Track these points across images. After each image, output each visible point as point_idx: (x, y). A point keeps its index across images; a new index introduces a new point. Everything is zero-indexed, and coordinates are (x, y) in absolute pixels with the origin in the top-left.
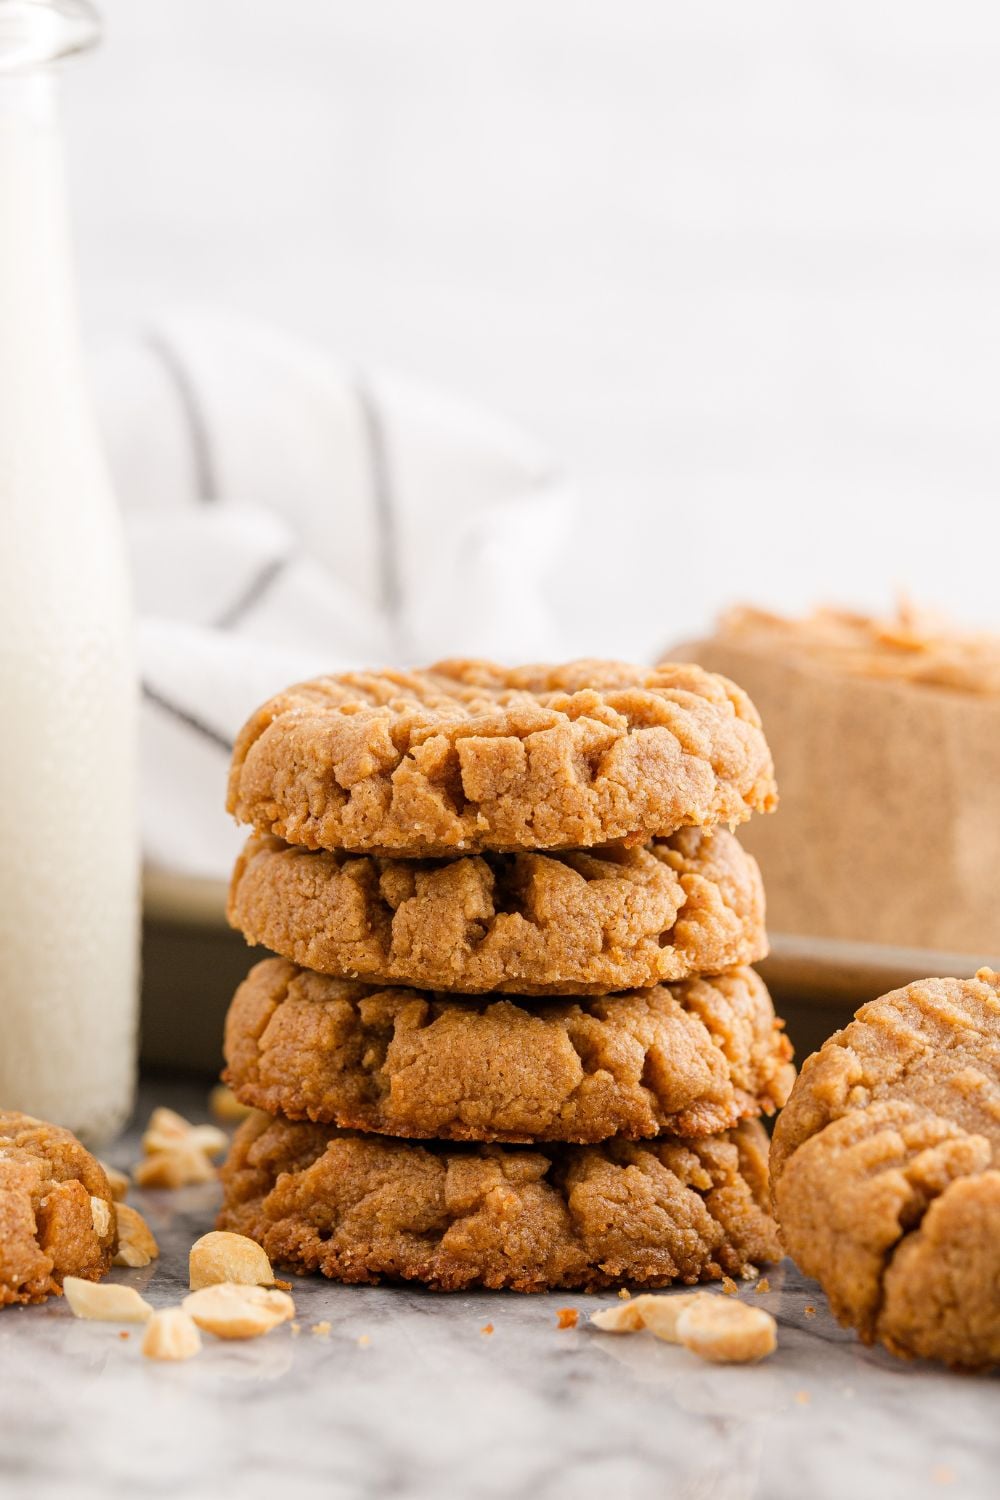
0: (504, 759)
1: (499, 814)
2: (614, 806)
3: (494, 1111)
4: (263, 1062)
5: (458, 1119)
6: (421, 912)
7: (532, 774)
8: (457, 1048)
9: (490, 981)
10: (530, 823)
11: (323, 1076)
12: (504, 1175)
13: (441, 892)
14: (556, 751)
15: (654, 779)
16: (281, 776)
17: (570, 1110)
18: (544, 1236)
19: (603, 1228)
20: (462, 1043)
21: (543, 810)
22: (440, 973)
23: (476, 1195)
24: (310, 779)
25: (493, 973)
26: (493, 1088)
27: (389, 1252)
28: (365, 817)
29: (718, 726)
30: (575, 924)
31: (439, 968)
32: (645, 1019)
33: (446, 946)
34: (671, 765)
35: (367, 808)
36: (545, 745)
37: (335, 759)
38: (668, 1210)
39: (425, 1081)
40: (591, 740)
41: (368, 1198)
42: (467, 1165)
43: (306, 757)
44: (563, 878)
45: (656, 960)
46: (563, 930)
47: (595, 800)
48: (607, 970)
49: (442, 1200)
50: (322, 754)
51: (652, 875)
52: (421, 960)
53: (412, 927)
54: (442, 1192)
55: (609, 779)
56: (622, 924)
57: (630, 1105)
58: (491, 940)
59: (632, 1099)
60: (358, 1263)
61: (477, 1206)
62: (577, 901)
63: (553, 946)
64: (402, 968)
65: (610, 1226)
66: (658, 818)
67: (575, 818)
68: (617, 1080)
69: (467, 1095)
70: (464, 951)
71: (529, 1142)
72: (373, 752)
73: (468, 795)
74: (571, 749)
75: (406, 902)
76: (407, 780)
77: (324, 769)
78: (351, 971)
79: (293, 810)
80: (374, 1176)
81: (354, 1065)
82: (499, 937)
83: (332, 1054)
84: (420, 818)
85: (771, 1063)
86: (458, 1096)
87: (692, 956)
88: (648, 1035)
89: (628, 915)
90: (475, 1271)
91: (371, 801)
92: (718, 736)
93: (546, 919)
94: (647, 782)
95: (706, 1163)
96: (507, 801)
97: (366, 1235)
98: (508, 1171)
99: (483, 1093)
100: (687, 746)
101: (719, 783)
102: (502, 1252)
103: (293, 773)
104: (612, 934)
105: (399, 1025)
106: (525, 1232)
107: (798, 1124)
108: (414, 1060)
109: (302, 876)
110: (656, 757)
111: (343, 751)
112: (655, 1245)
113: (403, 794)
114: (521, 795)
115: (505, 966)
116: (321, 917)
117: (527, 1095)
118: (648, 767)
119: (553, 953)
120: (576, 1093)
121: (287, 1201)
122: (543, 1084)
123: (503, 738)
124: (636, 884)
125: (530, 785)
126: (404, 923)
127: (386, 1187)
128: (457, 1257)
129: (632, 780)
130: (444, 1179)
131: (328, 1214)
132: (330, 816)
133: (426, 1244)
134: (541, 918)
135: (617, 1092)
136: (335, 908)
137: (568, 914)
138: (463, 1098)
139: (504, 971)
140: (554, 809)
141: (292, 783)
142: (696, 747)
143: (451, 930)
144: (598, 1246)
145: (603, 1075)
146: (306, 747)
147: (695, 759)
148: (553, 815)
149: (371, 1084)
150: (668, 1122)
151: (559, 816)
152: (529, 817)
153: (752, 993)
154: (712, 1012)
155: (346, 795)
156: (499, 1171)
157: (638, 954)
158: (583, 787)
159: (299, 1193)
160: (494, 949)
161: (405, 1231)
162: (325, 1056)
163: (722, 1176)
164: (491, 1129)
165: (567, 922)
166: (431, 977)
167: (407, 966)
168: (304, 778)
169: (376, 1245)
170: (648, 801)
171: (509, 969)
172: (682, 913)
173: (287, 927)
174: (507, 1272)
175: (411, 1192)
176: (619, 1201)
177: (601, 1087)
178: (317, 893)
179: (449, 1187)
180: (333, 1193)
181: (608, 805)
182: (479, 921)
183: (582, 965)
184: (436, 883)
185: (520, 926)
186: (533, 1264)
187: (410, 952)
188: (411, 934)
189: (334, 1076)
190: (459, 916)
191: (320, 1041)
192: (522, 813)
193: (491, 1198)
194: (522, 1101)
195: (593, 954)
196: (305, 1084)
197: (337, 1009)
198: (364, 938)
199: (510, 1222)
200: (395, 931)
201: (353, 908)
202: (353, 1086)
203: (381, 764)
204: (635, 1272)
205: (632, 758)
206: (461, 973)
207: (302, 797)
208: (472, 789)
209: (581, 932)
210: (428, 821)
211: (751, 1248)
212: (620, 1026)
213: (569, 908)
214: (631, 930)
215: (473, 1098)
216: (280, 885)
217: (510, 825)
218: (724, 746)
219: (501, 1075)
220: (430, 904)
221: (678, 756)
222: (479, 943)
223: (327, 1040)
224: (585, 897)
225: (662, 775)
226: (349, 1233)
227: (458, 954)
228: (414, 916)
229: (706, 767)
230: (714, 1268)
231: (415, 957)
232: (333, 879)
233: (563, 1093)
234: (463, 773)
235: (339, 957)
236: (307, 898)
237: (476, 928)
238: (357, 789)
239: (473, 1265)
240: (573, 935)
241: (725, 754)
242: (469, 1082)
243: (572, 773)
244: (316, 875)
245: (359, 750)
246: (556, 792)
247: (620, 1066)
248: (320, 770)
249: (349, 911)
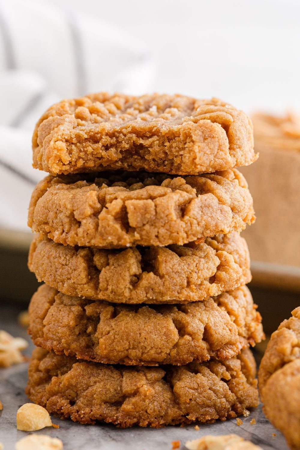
0: (146, 209)
1: (144, 233)
2: (192, 228)
3: (142, 353)
4: (45, 330)
5: (127, 357)
6: (111, 272)
7: (158, 215)
8: (127, 328)
9: (141, 300)
10: (157, 236)
11: (70, 338)
12: (147, 379)
13: (120, 264)
14: (168, 206)
15: (208, 216)
16: (51, 214)
17: (174, 352)
18: (164, 405)
19: (188, 401)
20: (129, 325)
21: (162, 231)
22: (120, 298)
23: (135, 388)
24: (64, 217)
25: (142, 297)
26: (142, 344)
27: (99, 412)
28: (87, 234)
29: (233, 191)
30: (176, 276)
31: (119, 296)
32: (204, 312)
33: (122, 287)
34: (215, 210)
35: (88, 230)
36: (163, 203)
37: (75, 209)
38: (215, 391)
39: (113, 341)
40: (182, 200)
41: (90, 389)
42: (131, 375)
43: (62, 207)
44: (170, 257)
45: (209, 289)
46: (171, 279)
47: (184, 226)
48: (189, 295)
49: (121, 390)
50: (69, 206)
51: (206, 253)
52: (112, 292)
53: (108, 279)
54: (121, 386)
55: (190, 217)
56: (195, 275)
57: (198, 349)
58: (141, 284)
59: (199, 346)
60: (86, 416)
61: (136, 393)
62: (176, 266)
63: (167, 285)
64: (104, 296)
65: (191, 400)
66: (210, 232)
67: (175, 234)
68: (193, 339)
69: (131, 347)
70: (129, 288)
71: (157, 365)
72: (90, 206)
73: (131, 224)
74: (173, 205)
75: (105, 268)
76: (105, 219)
77: (70, 212)
78: (82, 296)
79: (57, 229)
80: (93, 379)
81: (83, 332)
82: (144, 283)
83: (74, 328)
84: (110, 234)
85: (253, 324)
86: (127, 348)
87: (223, 286)
88: (205, 319)
89: (197, 271)
90: (135, 420)
91: (89, 227)
92: (233, 195)
93: (163, 274)
94: (205, 217)
95: (228, 369)
96: (147, 227)
97: (90, 404)
98: (149, 378)
99: (138, 346)
100: (221, 201)
101: (234, 215)
102: (146, 412)
103: (56, 213)
104: (191, 280)
105: (102, 317)
106: (156, 403)
107: (271, 363)
108: (109, 333)
109: (61, 255)
110: (209, 206)
111: (78, 205)
112: (209, 406)
113: (104, 224)
114: (153, 224)
115: (147, 294)
116: (69, 274)
117: (156, 347)
118: (205, 211)
119: (166, 289)
120: (176, 345)
121: (56, 388)
122: (163, 342)
123: (145, 201)
124: (200, 257)
125: (157, 220)
126: (104, 277)
127: (98, 384)
128: (128, 414)
129: (199, 217)
130: (122, 381)
131: (73, 394)
132: (72, 233)
133: (114, 408)
134: (161, 274)
135: (193, 344)
136: (75, 270)
137: (173, 272)
138: (129, 348)
139: (146, 296)
140: (167, 230)
141: (56, 218)
142: (225, 201)
143: (124, 280)
144: (186, 408)
145: (187, 337)
146: (62, 203)
147: (224, 206)
148: (166, 233)
149: (90, 340)
150: (213, 354)
151: (169, 233)
152: (157, 234)
153: (245, 296)
154: (230, 306)
155: (79, 223)
156: (144, 378)
157: (201, 287)
158: (179, 221)
159: (61, 385)
160: (142, 288)
161: (106, 402)
162: (71, 329)
163: (235, 373)
164: (141, 360)
165: (172, 276)
166: (116, 299)
167: (106, 295)
168: (61, 216)
169: (94, 409)
170: (206, 225)
171: (148, 295)
172: (219, 268)
173: (55, 276)
174: (149, 420)
175: (108, 387)
176: (194, 389)
177: (187, 342)
178: (67, 263)
179: (124, 384)
180: (76, 386)
181: (189, 228)
182: (135, 275)
183: (178, 293)
184: (118, 260)
185: (153, 278)
186: (159, 417)
187: (107, 289)
188: (107, 281)
189: (75, 337)
190: (127, 274)
191: (69, 323)
192: (154, 233)
193: (141, 390)
194: (154, 350)
195: (183, 288)
196: (63, 341)
197: (76, 309)
198: (87, 283)
199: (149, 400)
200: (101, 280)
201: (83, 271)
202: (83, 342)
203: (94, 211)
204: (201, 419)
205: (199, 207)
206: (128, 298)
207: (60, 224)
208: (132, 222)
209: (178, 279)
210: (115, 236)
211: (247, 403)
212: (194, 316)
213: (173, 270)
214: (199, 277)
215: (133, 348)
216: (52, 259)
217: (148, 237)
218: (236, 200)
219: (145, 339)
220: (115, 269)
221: (217, 205)
222: (136, 284)
223: (72, 323)
224: (179, 264)
225: (211, 214)
226: (82, 403)
227: (127, 290)
228: (109, 274)
229: (228, 209)
230: (232, 413)
231: (109, 292)
232: (74, 257)
233: (171, 345)
234: (129, 216)
235: (77, 291)
236: (63, 265)
237: (134, 279)
238: (84, 222)
239: (134, 417)
240: (175, 281)
241: (236, 203)
242: (132, 342)
243: (174, 215)
244: (66, 255)
245: (84, 205)
246: (168, 224)
247: (194, 334)
248: (68, 213)
249: (81, 271)
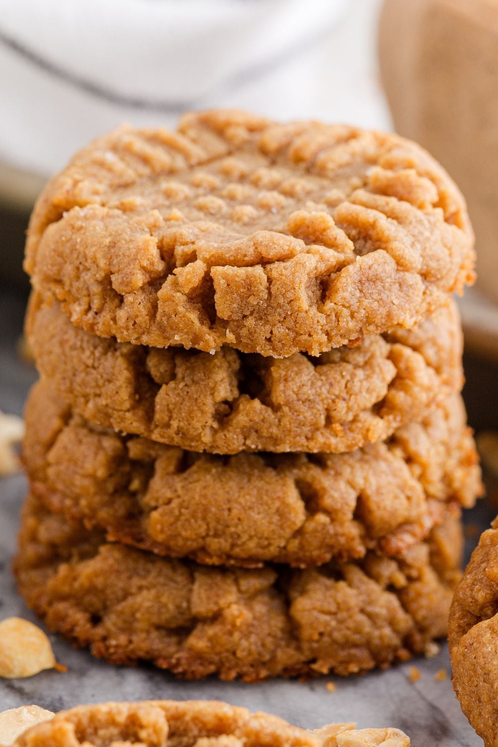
0: (249, 285)
1: (244, 332)
2: (338, 324)
3: (233, 546)
5: (203, 549)
6: (178, 395)
7: (272, 300)
8: (205, 496)
9: (233, 451)
10: (269, 340)
11: (97, 499)
12: (240, 591)
13: (196, 378)
14: (293, 282)
15: (372, 298)
16: (69, 269)
17: (294, 545)
18: (269, 641)
19: (316, 637)
20: (209, 492)
21: (280, 331)
22: (193, 444)
23: (215, 608)
24: (92, 281)
25: (235, 446)
26: (233, 529)
27: (145, 646)
28: (135, 323)
29: (428, 239)
30: (303, 408)
31: (192, 440)
32: (357, 466)
33: (198, 425)
34: (387, 285)
35: (137, 316)
36: (283, 278)
37: (114, 269)
38: (371, 616)
39: (177, 519)
40: (322, 267)
41: (130, 600)
42: (209, 581)
43: (89, 261)
44: (295, 369)
45: (368, 430)
46: (293, 414)
47: (323, 321)
48: (328, 442)
49: (189, 608)
50: (102, 263)
51: (368, 355)
52: (177, 433)
53: (171, 407)
54: (189, 601)
55: (335, 304)
56: (341, 406)
57: (342, 540)
58: (235, 421)
59: (343, 535)
60: (120, 651)
61: (216, 617)
62: (305, 389)
63: (285, 426)
64: (162, 437)
65: (321, 634)
66: (375, 328)
67: (306, 337)
68: (333, 520)
69: (211, 533)
70: (212, 427)
71: (260, 565)
72: (143, 268)
73: (219, 314)
74: (305, 279)
75: (167, 384)
76: (170, 299)
77: (103, 274)
78: (121, 432)
79: (76, 300)
80: (136, 582)
81: (122, 489)
82: (241, 419)
83: (104, 481)
84: (177, 329)
85: (459, 474)
86: (204, 534)
87: (398, 418)
88: (360, 482)
89: (347, 397)
90: (212, 668)
91: (140, 312)
92: (427, 250)
93: (279, 404)
94: (366, 302)
95: (402, 565)
96: (250, 322)
97: (128, 628)
98: (243, 588)
99: (224, 532)
100: (401, 265)
101: (427, 288)
102: (234, 653)
103: (78, 268)
104: (334, 414)
105: (159, 466)
106: (253, 638)
108: (169, 501)
109: (85, 345)
110: (374, 280)
111: (119, 262)
112: (355, 645)
113: (166, 310)
114: (262, 316)
115: (245, 439)
116: (98, 386)
117: (259, 536)
118: (368, 289)
119: (284, 431)
120: (299, 532)
121: (66, 589)
122: (273, 527)
123: (249, 269)
124: (356, 366)
125: (270, 311)
126: (165, 403)
127: (145, 593)
128: (199, 657)
129: (354, 302)
130: (191, 591)
131: (98, 604)
132: (106, 316)
133: (174, 640)
134: (276, 404)
135: (332, 531)
136: (109, 381)
137: (298, 400)
138: (207, 535)
139: (244, 444)
140: (289, 329)
141: (78, 278)
142: (409, 265)
143: (203, 412)
144: (312, 650)
145: (322, 518)
146: (90, 252)
147: (408, 275)
148: (288, 334)
149: (136, 504)
150: (372, 545)
151: (292, 335)
152: (268, 336)
154: (413, 447)
155: (120, 300)
156: (234, 589)
157: (354, 427)
158: (314, 310)
159: (77, 585)
160: (237, 428)
161: (158, 627)
162: (100, 484)
163: (414, 573)
164: (229, 557)
165: (297, 408)
166: (184, 446)
167: (166, 436)
168: (86, 277)
169: (135, 638)
170: (367, 317)
171: (248, 442)
172: (392, 385)
173: (71, 384)
174: (237, 670)
175: (164, 599)
176: (329, 613)
177: (320, 528)
178: (96, 364)
179: (195, 598)
180: (103, 591)
181: (334, 324)
182: (225, 402)
183: (307, 439)
184: (192, 369)
185: (258, 411)
186: (259, 663)
187: (168, 426)
188: (170, 411)
189: (106, 498)
190: (209, 401)
191: (95, 471)
192: (263, 332)
193: (227, 613)
194: (255, 540)
195: (317, 429)
196: (83, 502)
198: (132, 408)
199: (242, 632)
200: (158, 407)
201: (124, 385)
202: (121, 507)
203: (150, 277)
204: (340, 670)
205: (355, 283)
206: (210, 445)
207: (85, 292)
208: (223, 307)
209: (308, 414)
210: (187, 333)
211: (434, 631)
212: (338, 474)
213: (300, 396)
214: (349, 409)
215: (216, 535)
216: (67, 348)
217: (252, 341)
218: (432, 257)
219: (239, 519)
220: (186, 389)
221: (393, 276)
222: (226, 419)
223: (101, 473)
224: (313, 384)
225: (380, 294)
226: (114, 624)
227: (208, 431)
228: (173, 399)
229: (414, 279)
230: (403, 653)
231: (171, 432)
232: (110, 354)
233: (288, 533)
234: (216, 297)
235: (112, 420)
236: (87, 366)
237: (224, 407)
238: (129, 299)
239: (211, 663)
240: (301, 417)
241: (433, 264)
242: (213, 525)
243: (304, 298)
244: (95, 347)
245: (132, 266)
246: (292, 317)
247: (336, 511)
248: (100, 275)
249: (120, 387)
